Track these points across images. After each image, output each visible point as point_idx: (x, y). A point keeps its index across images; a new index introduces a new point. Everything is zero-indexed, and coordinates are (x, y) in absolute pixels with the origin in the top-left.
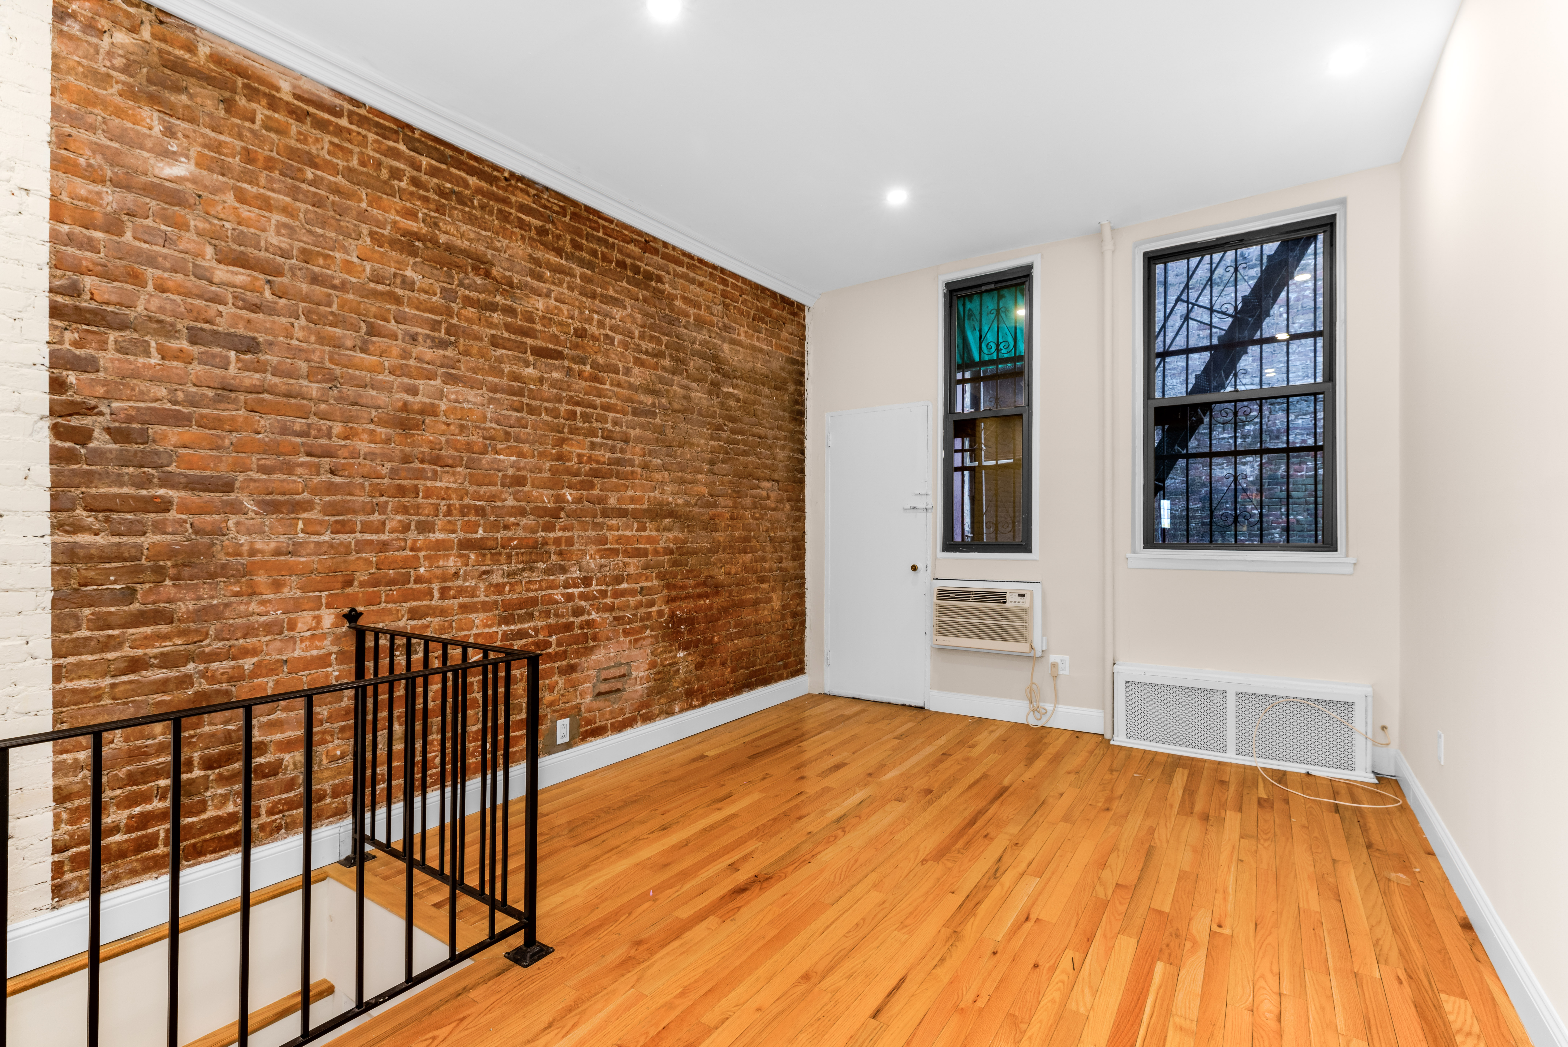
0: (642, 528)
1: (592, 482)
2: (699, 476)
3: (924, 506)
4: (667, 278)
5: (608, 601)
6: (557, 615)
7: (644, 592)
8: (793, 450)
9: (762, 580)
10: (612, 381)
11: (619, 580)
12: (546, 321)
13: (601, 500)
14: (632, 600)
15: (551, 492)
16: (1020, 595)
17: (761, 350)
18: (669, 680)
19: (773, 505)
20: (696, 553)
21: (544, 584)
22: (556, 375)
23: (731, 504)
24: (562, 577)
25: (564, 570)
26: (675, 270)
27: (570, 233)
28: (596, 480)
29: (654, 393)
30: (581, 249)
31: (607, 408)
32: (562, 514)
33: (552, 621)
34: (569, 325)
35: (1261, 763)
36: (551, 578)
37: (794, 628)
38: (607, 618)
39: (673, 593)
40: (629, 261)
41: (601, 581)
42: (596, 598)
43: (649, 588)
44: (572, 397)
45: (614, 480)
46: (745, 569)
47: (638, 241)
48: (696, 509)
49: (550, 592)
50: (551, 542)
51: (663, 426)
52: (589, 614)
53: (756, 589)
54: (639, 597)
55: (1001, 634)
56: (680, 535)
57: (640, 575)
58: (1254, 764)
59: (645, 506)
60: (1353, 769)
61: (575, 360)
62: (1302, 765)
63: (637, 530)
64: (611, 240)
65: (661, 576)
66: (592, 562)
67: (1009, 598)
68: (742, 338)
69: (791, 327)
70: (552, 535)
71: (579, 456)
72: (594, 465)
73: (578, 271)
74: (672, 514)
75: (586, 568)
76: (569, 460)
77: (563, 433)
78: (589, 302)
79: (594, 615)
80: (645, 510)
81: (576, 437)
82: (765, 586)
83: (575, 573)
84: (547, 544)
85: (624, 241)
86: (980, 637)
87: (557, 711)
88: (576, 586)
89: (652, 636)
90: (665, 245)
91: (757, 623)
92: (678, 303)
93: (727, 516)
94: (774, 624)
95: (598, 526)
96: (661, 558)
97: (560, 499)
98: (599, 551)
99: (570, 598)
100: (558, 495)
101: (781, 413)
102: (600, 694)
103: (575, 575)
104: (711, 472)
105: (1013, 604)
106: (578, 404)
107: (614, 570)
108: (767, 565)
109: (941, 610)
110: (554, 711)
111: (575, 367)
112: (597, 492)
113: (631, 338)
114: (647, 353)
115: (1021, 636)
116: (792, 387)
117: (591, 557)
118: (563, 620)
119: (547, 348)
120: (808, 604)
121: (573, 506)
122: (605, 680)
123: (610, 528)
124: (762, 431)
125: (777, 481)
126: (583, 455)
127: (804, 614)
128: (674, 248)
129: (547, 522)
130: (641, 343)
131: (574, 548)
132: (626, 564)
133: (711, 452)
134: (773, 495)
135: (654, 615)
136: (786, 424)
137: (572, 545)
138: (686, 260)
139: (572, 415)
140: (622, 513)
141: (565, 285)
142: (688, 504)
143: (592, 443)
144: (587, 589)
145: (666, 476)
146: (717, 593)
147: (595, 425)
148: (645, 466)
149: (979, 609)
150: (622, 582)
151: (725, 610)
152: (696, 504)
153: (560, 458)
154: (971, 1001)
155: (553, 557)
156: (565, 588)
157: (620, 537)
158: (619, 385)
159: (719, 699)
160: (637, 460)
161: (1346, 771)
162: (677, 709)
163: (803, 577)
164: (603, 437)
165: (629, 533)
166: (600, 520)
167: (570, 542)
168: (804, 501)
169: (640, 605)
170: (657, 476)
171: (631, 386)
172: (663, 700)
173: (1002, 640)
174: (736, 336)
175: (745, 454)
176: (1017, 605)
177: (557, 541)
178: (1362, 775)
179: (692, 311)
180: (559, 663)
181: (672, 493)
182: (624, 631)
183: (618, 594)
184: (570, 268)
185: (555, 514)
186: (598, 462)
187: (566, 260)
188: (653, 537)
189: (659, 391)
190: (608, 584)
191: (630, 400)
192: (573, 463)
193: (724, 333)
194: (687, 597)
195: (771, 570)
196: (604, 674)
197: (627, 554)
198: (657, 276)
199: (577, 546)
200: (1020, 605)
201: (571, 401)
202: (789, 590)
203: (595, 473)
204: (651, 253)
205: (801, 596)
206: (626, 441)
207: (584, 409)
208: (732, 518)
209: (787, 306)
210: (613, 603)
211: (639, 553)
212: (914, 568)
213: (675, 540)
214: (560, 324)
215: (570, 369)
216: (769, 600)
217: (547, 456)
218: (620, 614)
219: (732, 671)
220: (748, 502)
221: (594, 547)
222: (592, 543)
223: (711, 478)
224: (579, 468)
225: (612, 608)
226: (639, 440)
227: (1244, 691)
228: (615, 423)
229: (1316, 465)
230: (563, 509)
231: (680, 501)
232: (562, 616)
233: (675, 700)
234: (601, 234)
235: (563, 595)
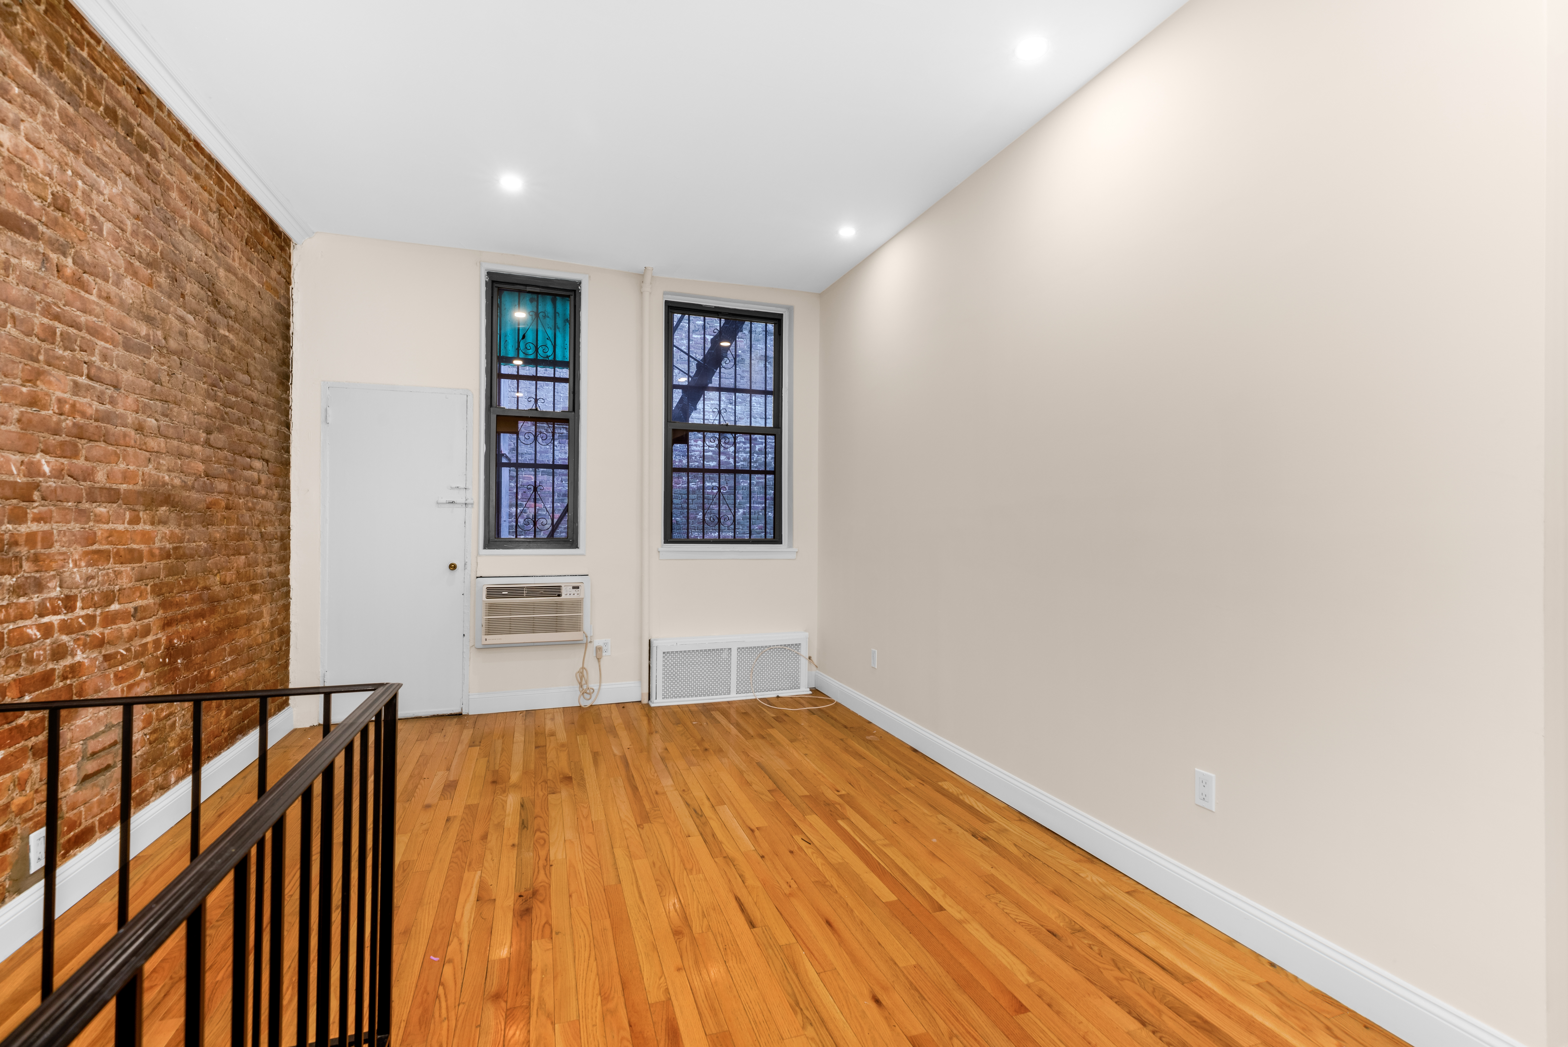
0: (135, 521)
1: (75, 445)
2: (197, 448)
3: (463, 501)
4: (162, 156)
5: (96, 631)
6: (30, 661)
7: (139, 615)
8: (280, 423)
9: (254, 590)
10: (100, 290)
11: (109, 598)
12: (13, 168)
13: (88, 475)
14: (125, 628)
15: (18, 457)
16: (574, 588)
17: (254, 286)
18: (165, 741)
19: (263, 492)
20: (192, 557)
21: (12, 612)
22: (28, 263)
23: (226, 488)
24: (36, 598)
25: (39, 586)
26: (171, 147)
27: (47, 34)
28: (81, 443)
29: (149, 320)
30: (61, 68)
31: (94, 332)
32: (36, 495)
33: (24, 671)
34: (45, 186)
35: (759, 695)
36: (22, 600)
37: (281, 649)
38: (95, 659)
39: (170, 613)
40: (120, 112)
41: (89, 602)
42: (81, 628)
43: (145, 608)
44: (48, 305)
45: (103, 445)
46: (239, 576)
47: (130, 86)
48: (194, 495)
49: (21, 623)
50: (22, 540)
51: (157, 371)
52: (73, 655)
53: (250, 601)
54: (133, 623)
55: (556, 626)
56: (177, 531)
57: (133, 589)
58: (754, 698)
59: (138, 488)
60: (799, 688)
61: (52, 244)
62: (773, 692)
63: (130, 523)
64: (99, 70)
65: (157, 591)
66: (76, 572)
67: (564, 592)
68: (236, 264)
69: (277, 264)
70: (23, 529)
71: (60, 401)
72: (79, 419)
73: (58, 102)
74: (168, 500)
75: (69, 581)
76: (45, 407)
77: (37, 361)
78: (70, 158)
79: (79, 657)
80: (139, 493)
81: (55, 372)
82: (257, 597)
83: (55, 592)
84: (16, 544)
85: (114, 78)
86: (533, 632)
87: (31, 819)
88: (55, 613)
89: (148, 679)
90: (160, 105)
91: (250, 647)
92: (174, 195)
93: (223, 504)
94: (264, 647)
95: (83, 515)
96: (156, 564)
97: (33, 470)
98: (86, 554)
99: (47, 631)
100: (31, 463)
101: (270, 373)
102: (87, 778)
103: (53, 594)
104: (208, 443)
105: (568, 597)
106: (57, 317)
107: (103, 584)
108: (259, 570)
109: (491, 609)
110: (26, 821)
111: (54, 256)
112: (81, 462)
113: (122, 230)
114: (140, 258)
115: (576, 625)
116: (280, 343)
117: (76, 565)
118: (40, 669)
119: (15, 215)
120: (292, 618)
121: (52, 483)
122: (94, 754)
123: (99, 519)
124: (255, 395)
125: (267, 461)
126: (66, 402)
127: (289, 631)
128: (170, 114)
129: (15, 507)
130: (134, 241)
131: (53, 550)
132: (117, 574)
133: (208, 416)
134: (264, 477)
135: (150, 647)
136: (273, 388)
137: (51, 546)
138: (183, 138)
139: (49, 336)
140: (112, 496)
141: (39, 118)
142: (185, 486)
143: (76, 384)
144: (70, 616)
145: (163, 445)
146: (212, 611)
147: (79, 355)
148: (140, 428)
149: (534, 604)
150: (112, 602)
151: (220, 633)
152: (193, 488)
153: (33, 402)
154: (788, 887)
155: (26, 566)
156: (41, 616)
157: (111, 533)
158: (108, 299)
159: (216, 755)
160: (131, 417)
161: (795, 690)
162: (173, 780)
163: (287, 584)
164: (89, 377)
165: (120, 527)
166: (86, 505)
167: (48, 540)
168: (289, 488)
169: (134, 634)
170: (153, 443)
171: (122, 305)
172: (159, 770)
173: (556, 631)
174: (230, 261)
175: (239, 422)
176: (572, 597)
177: (31, 539)
178: (804, 691)
179: (189, 213)
180: (33, 739)
181: (169, 470)
182: (116, 675)
183: (110, 620)
184: (46, 92)
185: (25, 494)
186: (83, 415)
187: (41, 76)
188: (148, 532)
189: (154, 319)
190: (95, 606)
191: (119, 325)
192: (49, 413)
193: (220, 254)
194: (185, 617)
195: (262, 577)
196: (93, 746)
197: (121, 559)
198: (152, 147)
199: (57, 546)
200: (576, 596)
201: (47, 311)
202: (277, 601)
203: (80, 433)
204: (144, 110)
205: (286, 608)
206: (116, 387)
207: (66, 328)
208: (228, 508)
209: (276, 237)
210: (102, 634)
211: (134, 557)
212: (453, 567)
213: (172, 538)
214: (33, 179)
215: (45, 259)
216: (260, 616)
217: (15, 397)
218: (111, 650)
219: (227, 715)
220: (242, 487)
221: (80, 549)
222: (76, 542)
223: (209, 451)
224: (59, 423)
225: (100, 643)
226: (132, 389)
227: (741, 647)
228: (105, 357)
229: (688, 479)
230: (37, 486)
231: (177, 482)
232: (38, 662)
233: (170, 767)
234: (85, 54)
235: (39, 627)
